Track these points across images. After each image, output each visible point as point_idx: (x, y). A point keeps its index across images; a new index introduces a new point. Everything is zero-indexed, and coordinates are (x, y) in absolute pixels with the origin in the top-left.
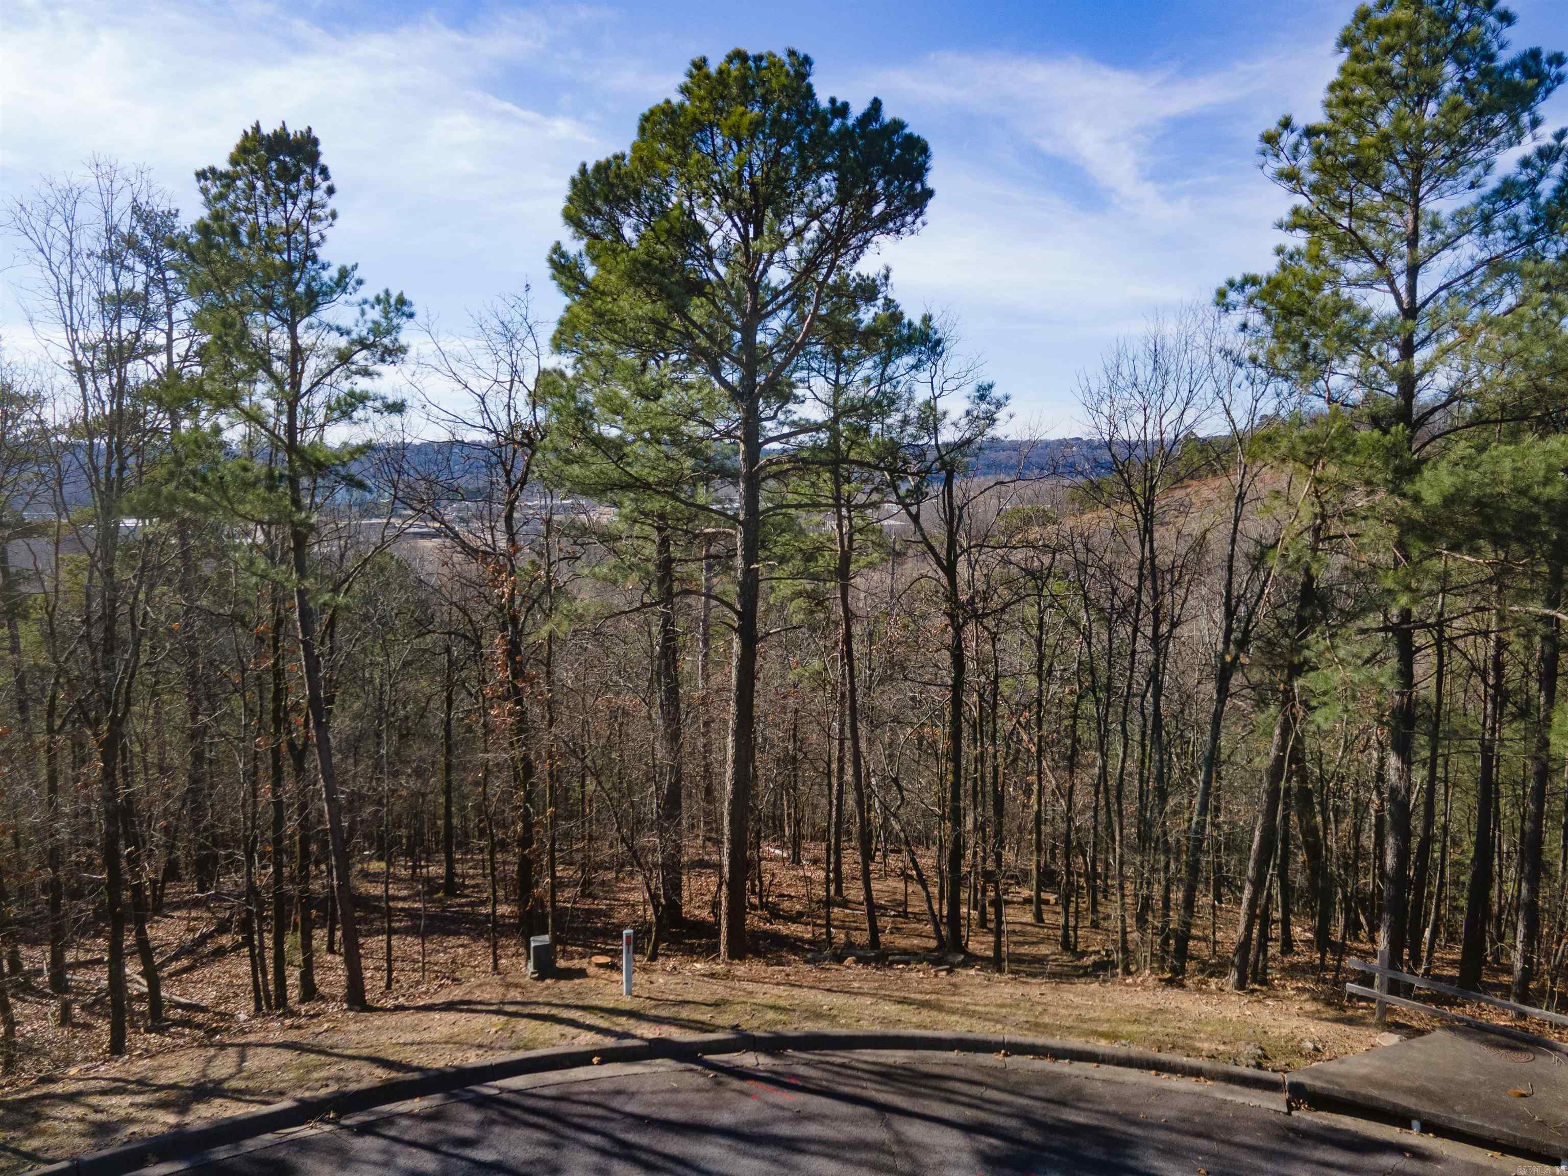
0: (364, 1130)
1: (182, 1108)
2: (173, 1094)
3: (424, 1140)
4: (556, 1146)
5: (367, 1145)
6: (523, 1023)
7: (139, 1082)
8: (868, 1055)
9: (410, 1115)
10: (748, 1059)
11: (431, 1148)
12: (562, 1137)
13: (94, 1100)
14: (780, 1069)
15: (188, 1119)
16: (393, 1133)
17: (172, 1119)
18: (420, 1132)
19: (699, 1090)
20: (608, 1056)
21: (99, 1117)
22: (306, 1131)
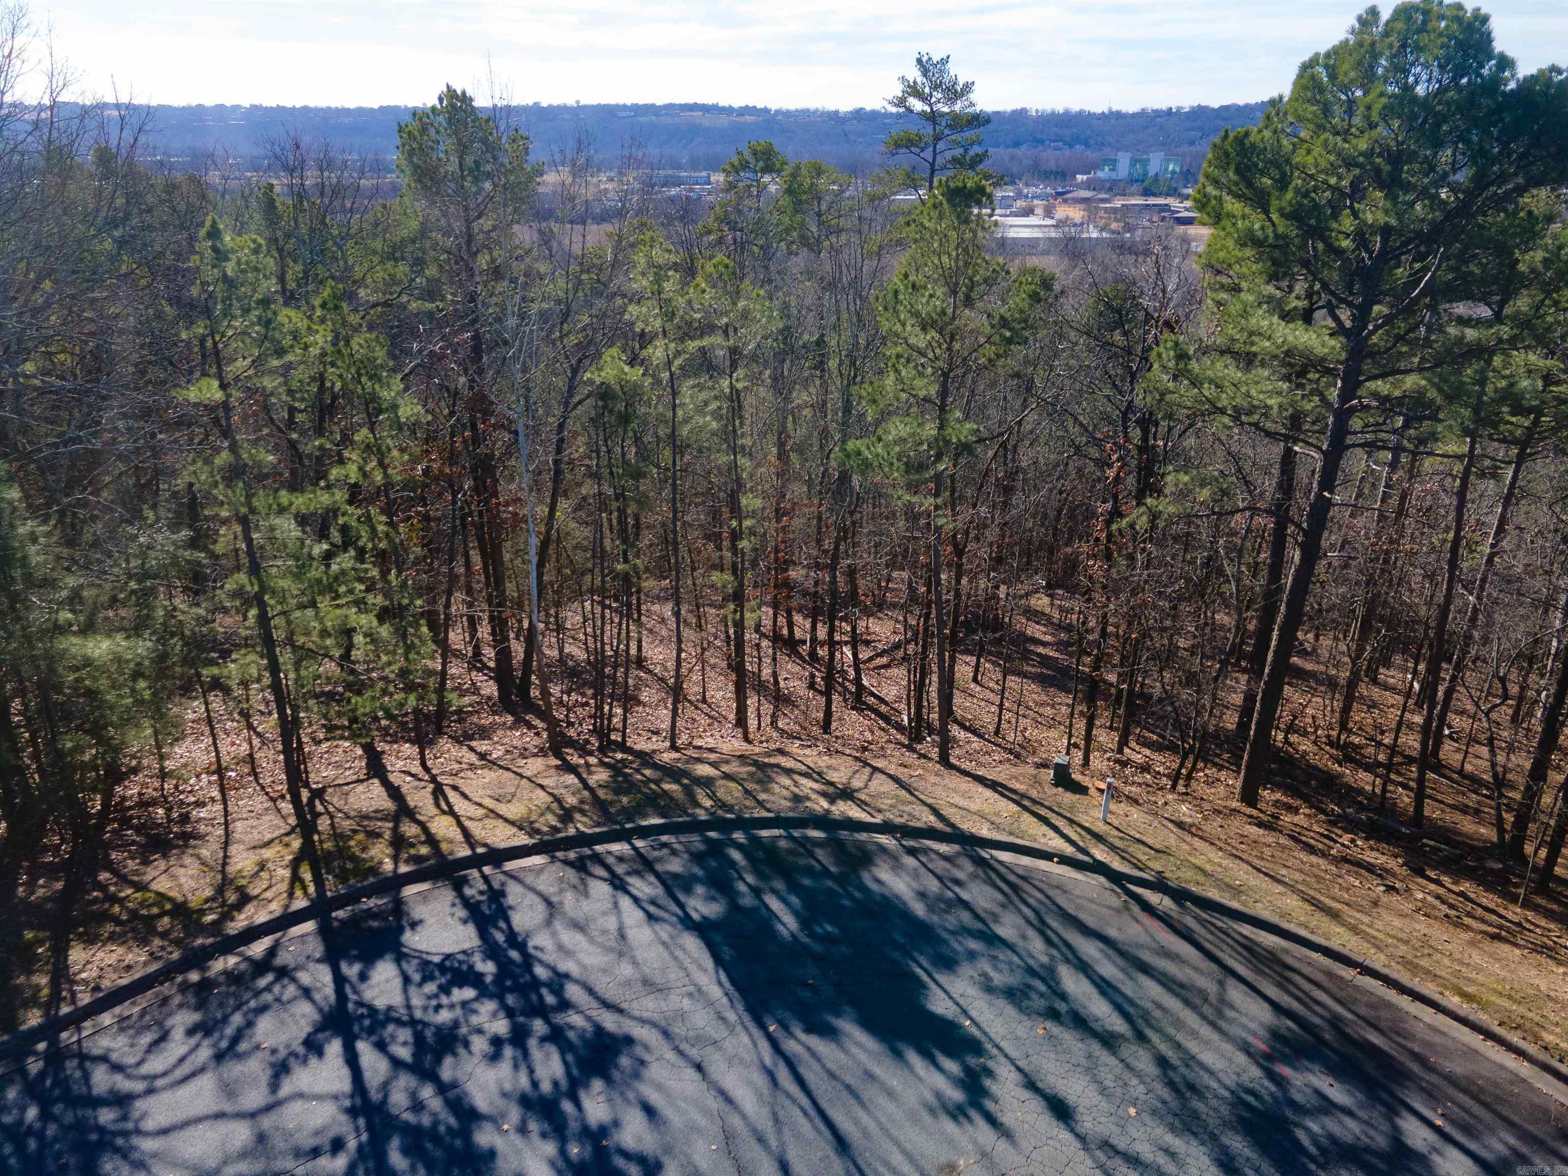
0: (912, 852)
1: (832, 800)
2: (831, 790)
3: (939, 871)
4: (1003, 906)
5: (910, 861)
6: (1026, 816)
7: (819, 774)
8: (1246, 930)
9: (937, 853)
10: (1153, 898)
11: (939, 878)
12: (1012, 903)
13: (796, 777)
14: (1173, 914)
15: (833, 808)
16: (924, 859)
17: (826, 805)
18: (940, 866)
19: (1110, 908)
20: (1065, 860)
21: (796, 790)
22: (883, 839)
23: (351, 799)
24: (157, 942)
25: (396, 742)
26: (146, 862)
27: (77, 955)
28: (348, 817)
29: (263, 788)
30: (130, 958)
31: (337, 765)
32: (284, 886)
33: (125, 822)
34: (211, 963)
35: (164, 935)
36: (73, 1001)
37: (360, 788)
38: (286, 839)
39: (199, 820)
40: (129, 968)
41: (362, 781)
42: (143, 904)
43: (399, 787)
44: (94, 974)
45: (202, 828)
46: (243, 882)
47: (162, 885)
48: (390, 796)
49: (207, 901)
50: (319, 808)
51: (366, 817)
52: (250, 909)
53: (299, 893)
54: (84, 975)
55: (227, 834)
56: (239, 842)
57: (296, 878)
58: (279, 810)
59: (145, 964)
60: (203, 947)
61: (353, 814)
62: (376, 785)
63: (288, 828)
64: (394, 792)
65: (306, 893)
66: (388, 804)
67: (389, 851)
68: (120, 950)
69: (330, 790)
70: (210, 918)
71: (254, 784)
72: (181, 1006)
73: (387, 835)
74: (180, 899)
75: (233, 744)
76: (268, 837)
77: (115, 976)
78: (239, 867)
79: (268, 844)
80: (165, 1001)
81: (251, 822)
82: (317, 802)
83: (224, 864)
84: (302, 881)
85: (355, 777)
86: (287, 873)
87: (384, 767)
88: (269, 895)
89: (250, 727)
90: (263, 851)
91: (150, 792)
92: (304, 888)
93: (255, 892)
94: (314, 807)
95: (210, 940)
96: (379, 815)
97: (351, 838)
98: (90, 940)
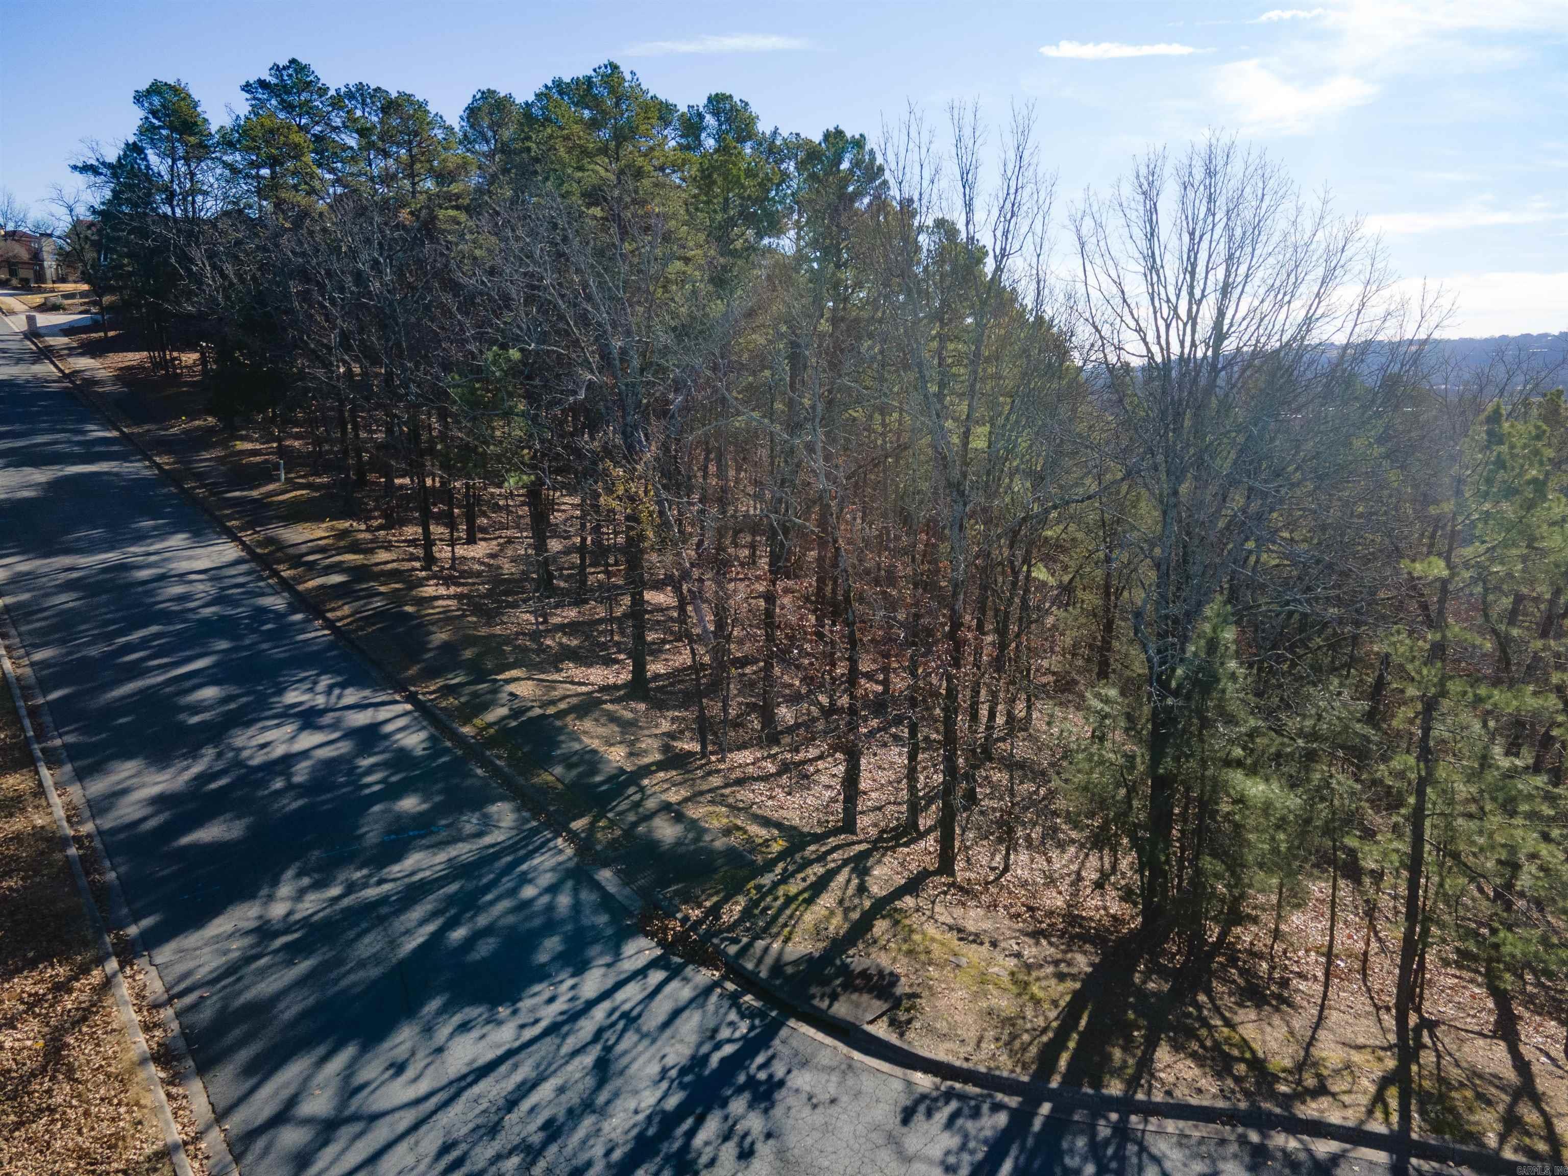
23: (1466, 1049)
24: (1230, 1083)
25: (1540, 1014)
26: (1241, 1005)
27: (1163, 1054)
28: (1457, 1065)
29: (1369, 990)
30: (1203, 1083)
31: (1459, 1007)
32: (1364, 1100)
33: (1233, 960)
34: (1273, 1133)
35: (1238, 1080)
36: (1149, 1093)
37: (1481, 1042)
38: (1381, 1053)
39: (1298, 991)
40: (1199, 1091)
41: (1485, 1036)
42: (1227, 1040)
43: (1529, 1063)
44: (1172, 1079)
45: (1298, 999)
46: (1325, 1073)
47: (1249, 1031)
48: (1515, 1067)
49: (1284, 1070)
50: (1426, 1039)
51: (1480, 1076)
52: (1324, 1102)
53: (1379, 1114)
54: (1162, 1075)
55: (1321, 1018)
56: (1330, 1030)
57: (1379, 1098)
58: (1380, 1021)
59: (1214, 1097)
60: (1270, 1114)
61: (1464, 1065)
62: (1500, 1050)
63: (1386, 1044)
64: (1522, 1066)
65: (1387, 1120)
66: (1510, 1074)
67: (1499, 1127)
68: (1197, 1071)
69: (1443, 1027)
70: (1283, 1088)
71: (1361, 983)
72: (1235, 1156)
73: (1501, 1108)
74: (1260, 1054)
75: (1350, 937)
76: (1361, 1041)
77: (1186, 1092)
78: (1324, 1054)
79: (1359, 1048)
80: (1223, 1142)
81: (1347, 1017)
82: (1425, 1033)
83: (1310, 1044)
84: (1386, 1106)
85: (1477, 1028)
86: (1372, 1089)
87: (1517, 1034)
88: (1346, 1098)
89: (1372, 927)
90: (1353, 1052)
91: (1259, 946)
92: (1387, 1114)
93: (1335, 1089)
94: (1421, 1036)
95: (1278, 1110)
96: (1496, 1081)
97: (1456, 1089)
98: (1177, 1048)
